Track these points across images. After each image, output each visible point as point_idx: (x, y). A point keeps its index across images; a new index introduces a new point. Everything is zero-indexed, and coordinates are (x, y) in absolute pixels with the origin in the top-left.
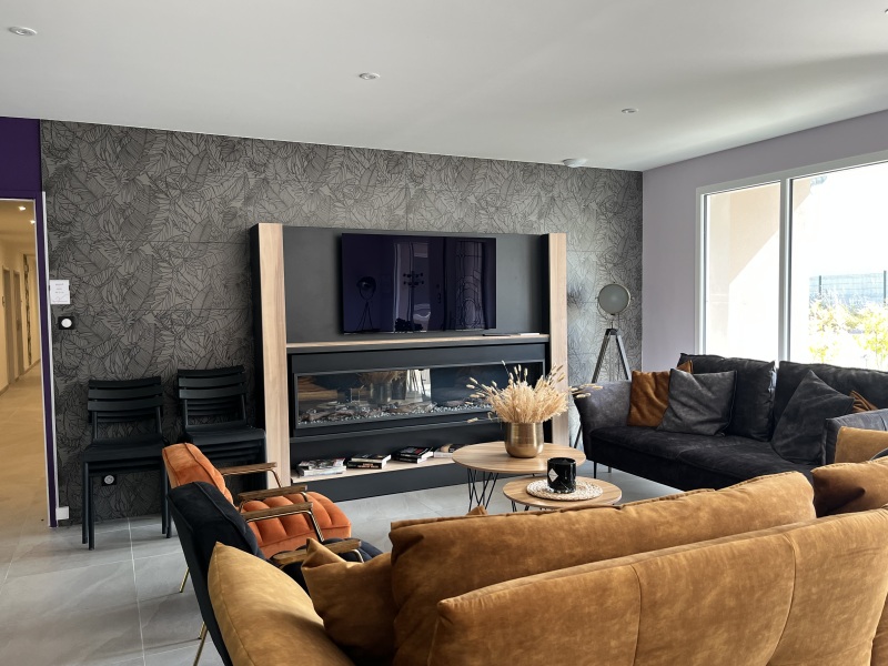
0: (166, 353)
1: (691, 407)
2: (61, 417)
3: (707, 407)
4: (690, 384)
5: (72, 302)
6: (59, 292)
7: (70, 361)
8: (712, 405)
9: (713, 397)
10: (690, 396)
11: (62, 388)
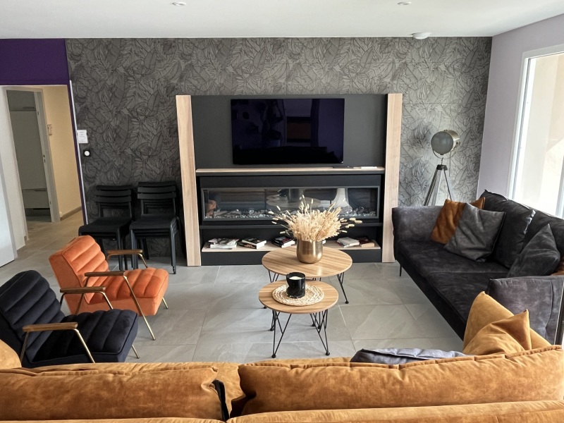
0: (138, 171)
1: (467, 236)
2: (88, 203)
3: (477, 237)
4: (473, 217)
5: (89, 142)
6: (82, 136)
7: (91, 174)
8: (481, 237)
9: (483, 231)
10: (469, 227)
11: (88, 187)
